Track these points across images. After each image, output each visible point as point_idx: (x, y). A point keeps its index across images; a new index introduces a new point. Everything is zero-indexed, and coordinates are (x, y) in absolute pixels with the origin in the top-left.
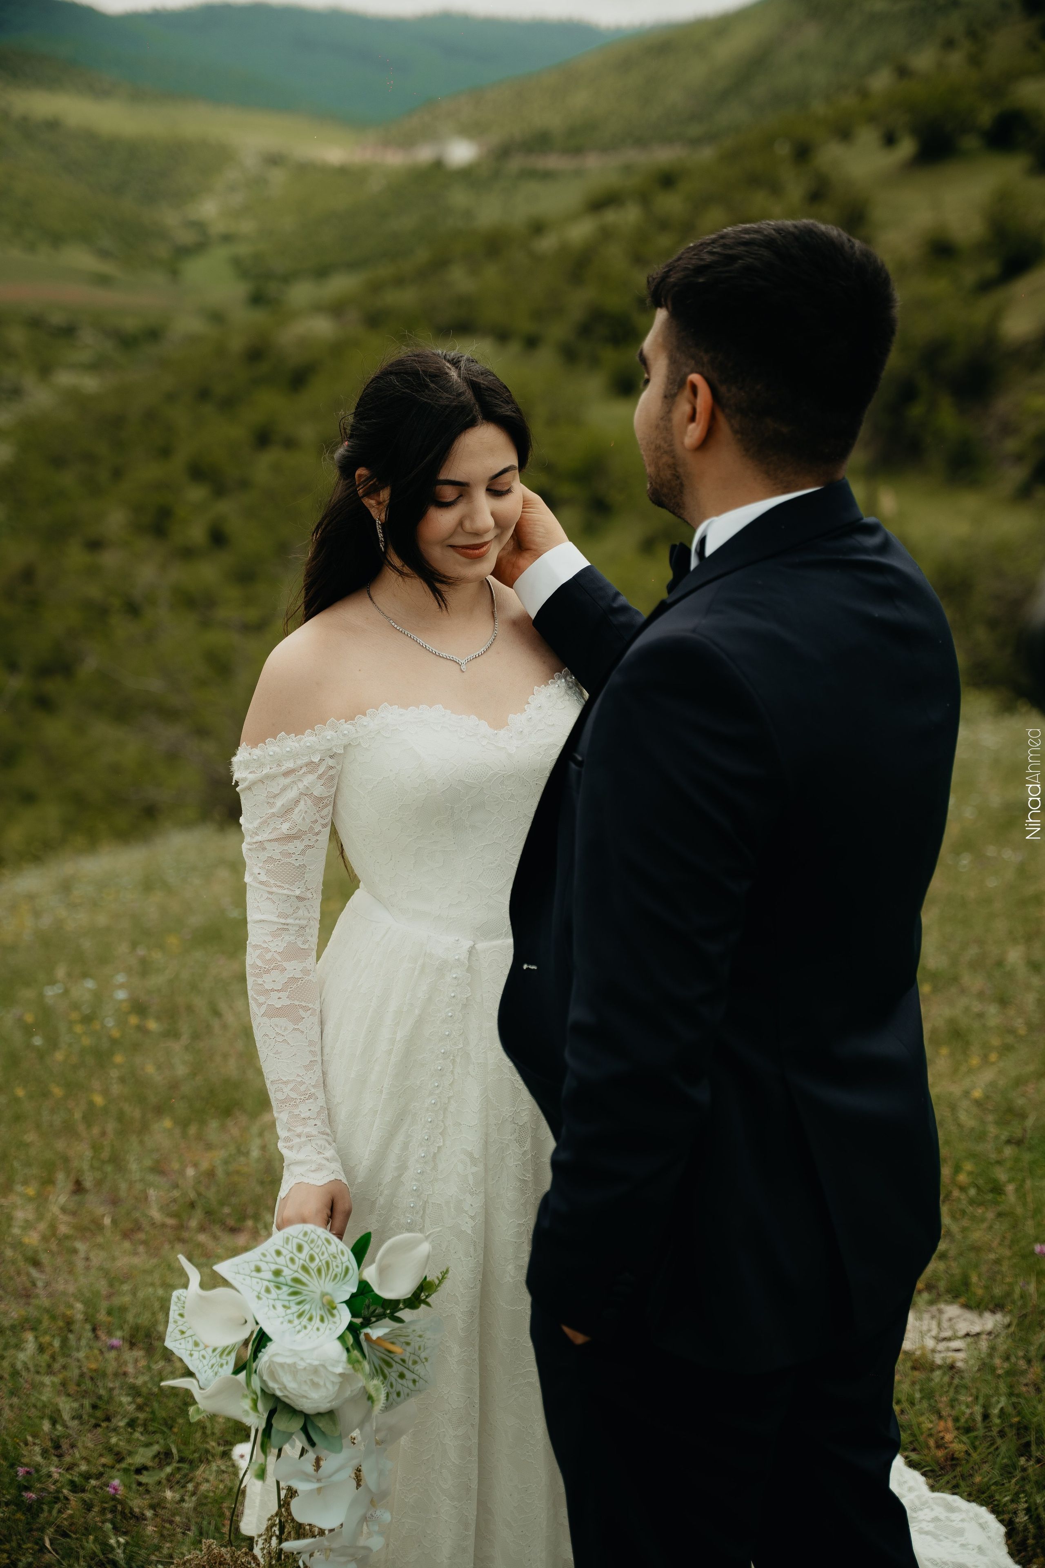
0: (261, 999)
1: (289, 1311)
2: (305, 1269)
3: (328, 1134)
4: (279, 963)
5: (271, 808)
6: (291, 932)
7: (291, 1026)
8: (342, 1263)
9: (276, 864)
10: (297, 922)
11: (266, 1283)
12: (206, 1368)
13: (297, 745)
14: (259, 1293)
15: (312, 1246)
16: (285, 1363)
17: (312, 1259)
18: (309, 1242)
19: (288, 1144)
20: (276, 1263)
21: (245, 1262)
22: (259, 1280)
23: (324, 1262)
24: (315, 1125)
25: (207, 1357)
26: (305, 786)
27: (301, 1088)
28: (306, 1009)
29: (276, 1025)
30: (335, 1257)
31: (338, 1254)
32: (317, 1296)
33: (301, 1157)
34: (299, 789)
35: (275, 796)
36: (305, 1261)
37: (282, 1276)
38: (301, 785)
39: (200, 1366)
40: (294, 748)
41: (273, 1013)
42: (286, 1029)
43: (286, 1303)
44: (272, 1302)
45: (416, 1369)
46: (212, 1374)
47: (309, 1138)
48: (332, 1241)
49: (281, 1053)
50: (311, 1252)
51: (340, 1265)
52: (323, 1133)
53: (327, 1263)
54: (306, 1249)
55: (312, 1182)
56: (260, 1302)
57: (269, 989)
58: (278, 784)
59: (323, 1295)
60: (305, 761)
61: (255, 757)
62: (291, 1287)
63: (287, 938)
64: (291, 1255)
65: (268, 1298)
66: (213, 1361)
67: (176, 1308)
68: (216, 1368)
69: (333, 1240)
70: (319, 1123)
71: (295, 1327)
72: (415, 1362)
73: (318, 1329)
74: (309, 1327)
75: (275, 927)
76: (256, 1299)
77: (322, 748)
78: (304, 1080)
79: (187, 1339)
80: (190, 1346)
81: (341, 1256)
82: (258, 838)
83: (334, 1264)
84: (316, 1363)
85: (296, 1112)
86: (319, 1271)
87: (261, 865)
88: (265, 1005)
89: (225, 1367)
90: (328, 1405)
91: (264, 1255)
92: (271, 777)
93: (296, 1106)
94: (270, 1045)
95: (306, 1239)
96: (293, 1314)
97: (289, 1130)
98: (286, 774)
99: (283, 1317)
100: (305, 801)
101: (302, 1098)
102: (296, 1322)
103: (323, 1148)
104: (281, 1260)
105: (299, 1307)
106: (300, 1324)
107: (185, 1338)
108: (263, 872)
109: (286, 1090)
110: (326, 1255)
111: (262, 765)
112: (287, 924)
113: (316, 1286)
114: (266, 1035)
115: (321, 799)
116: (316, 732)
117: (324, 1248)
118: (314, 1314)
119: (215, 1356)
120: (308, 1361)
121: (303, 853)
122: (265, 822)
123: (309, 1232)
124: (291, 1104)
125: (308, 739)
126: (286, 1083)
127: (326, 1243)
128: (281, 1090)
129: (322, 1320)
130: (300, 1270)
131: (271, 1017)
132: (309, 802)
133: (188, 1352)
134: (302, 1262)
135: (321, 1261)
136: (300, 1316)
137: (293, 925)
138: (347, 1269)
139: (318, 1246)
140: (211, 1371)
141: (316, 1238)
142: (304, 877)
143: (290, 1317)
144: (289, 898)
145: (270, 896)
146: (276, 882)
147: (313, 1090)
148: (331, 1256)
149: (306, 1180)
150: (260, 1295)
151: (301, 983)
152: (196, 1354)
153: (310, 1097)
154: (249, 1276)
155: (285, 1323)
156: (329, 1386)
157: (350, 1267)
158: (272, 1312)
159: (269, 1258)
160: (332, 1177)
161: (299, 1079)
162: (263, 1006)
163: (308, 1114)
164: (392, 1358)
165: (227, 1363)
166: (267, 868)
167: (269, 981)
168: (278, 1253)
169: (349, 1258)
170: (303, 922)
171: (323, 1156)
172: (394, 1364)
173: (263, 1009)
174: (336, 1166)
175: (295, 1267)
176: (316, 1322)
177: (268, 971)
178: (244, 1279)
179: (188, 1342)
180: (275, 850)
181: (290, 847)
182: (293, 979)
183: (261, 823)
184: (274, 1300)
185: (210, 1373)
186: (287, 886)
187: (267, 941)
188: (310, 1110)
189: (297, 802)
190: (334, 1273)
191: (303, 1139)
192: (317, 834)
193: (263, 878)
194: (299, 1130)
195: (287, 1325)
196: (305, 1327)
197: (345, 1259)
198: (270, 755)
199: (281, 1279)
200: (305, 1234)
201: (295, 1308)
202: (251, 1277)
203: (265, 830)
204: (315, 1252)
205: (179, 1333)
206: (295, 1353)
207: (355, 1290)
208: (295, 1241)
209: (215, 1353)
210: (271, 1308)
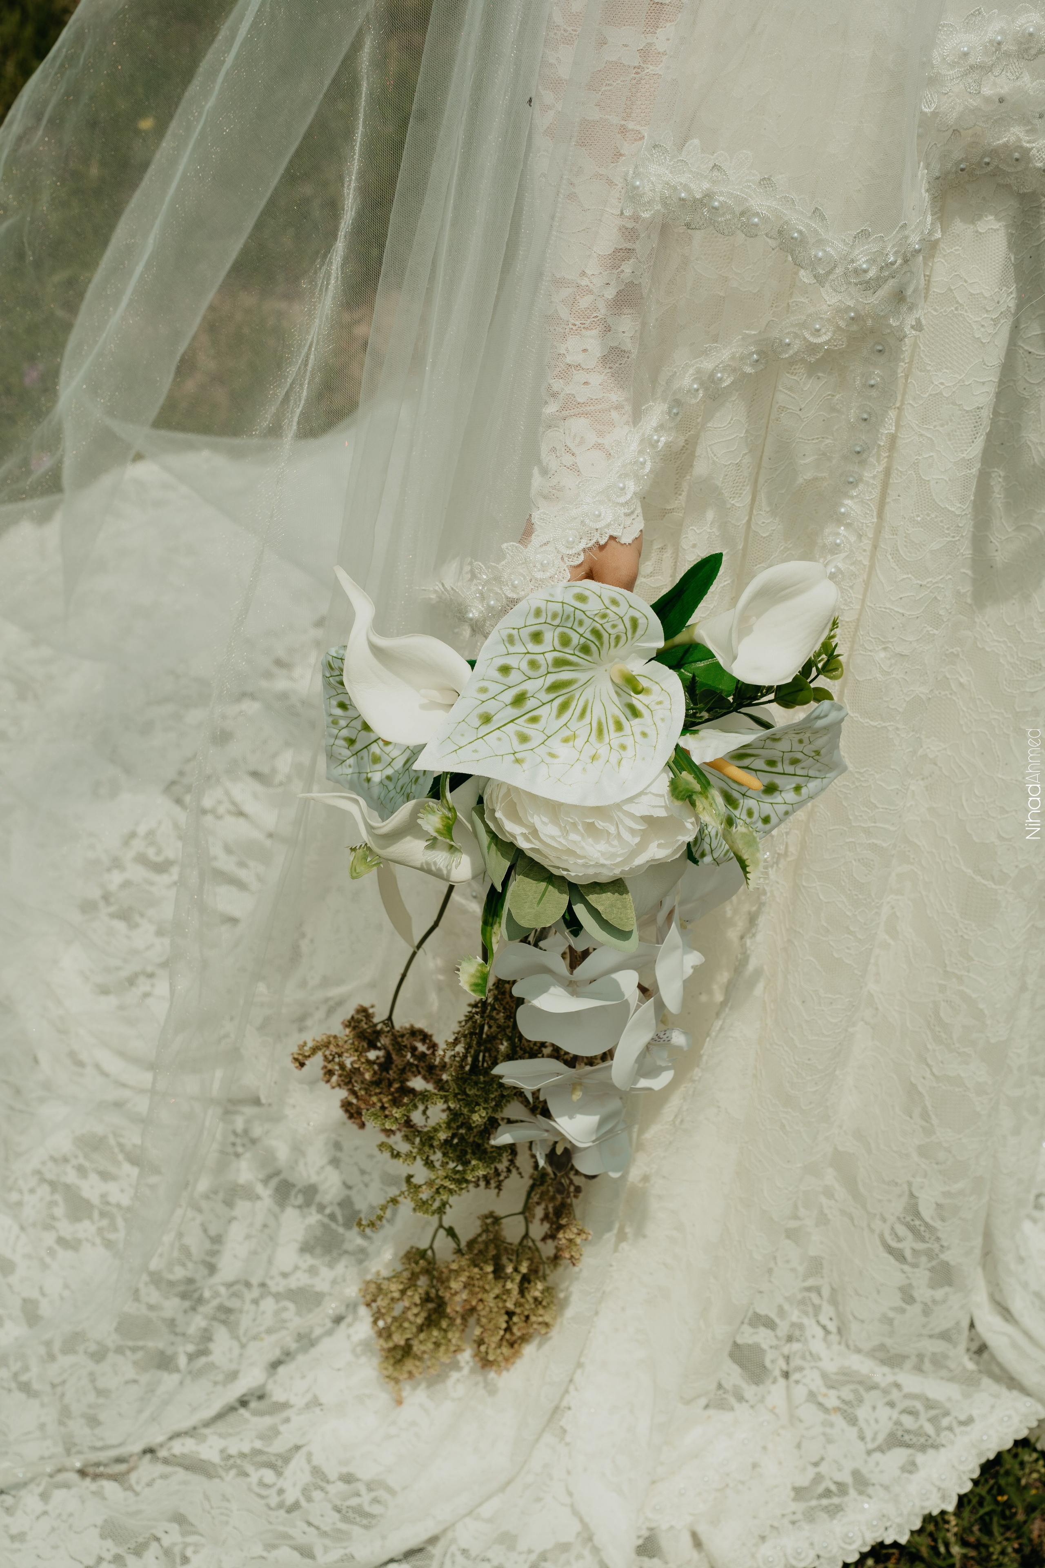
1: (579, 742)
2: (561, 661)
4: (595, 27)
11: (512, 728)
14: (512, 754)
20: (510, 688)
21: (457, 722)
23: (588, 635)
29: (564, 160)
30: (603, 615)
32: (601, 684)
36: (555, 651)
37: (530, 698)
43: (563, 732)
44: (544, 750)
49: (562, 219)
53: (595, 631)
59: (612, 676)
62: (554, 701)
64: (531, 659)
65: (533, 750)
74: (629, 742)
76: (517, 765)
81: (614, 608)
83: (608, 626)
102: (603, 750)
105: (586, 722)
117: (578, 612)
129: (635, 712)
130: (554, 669)
134: (550, 656)
135: (584, 636)
139: (566, 615)
148: (597, 617)
150: (516, 756)
151: (634, 79)
154: (476, 738)
157: (635, 613)
159: (494, 688)
175: (543, 671)
176: (632, 726)
182: (617, 68)
184: (543, 743)
190: (614, 642)
196: (623, 747)
197: (620, 607)
199: (530, 704)
202: (482, 738)
204: (565, 629)
208: (522, 631)
210: (549, 760)
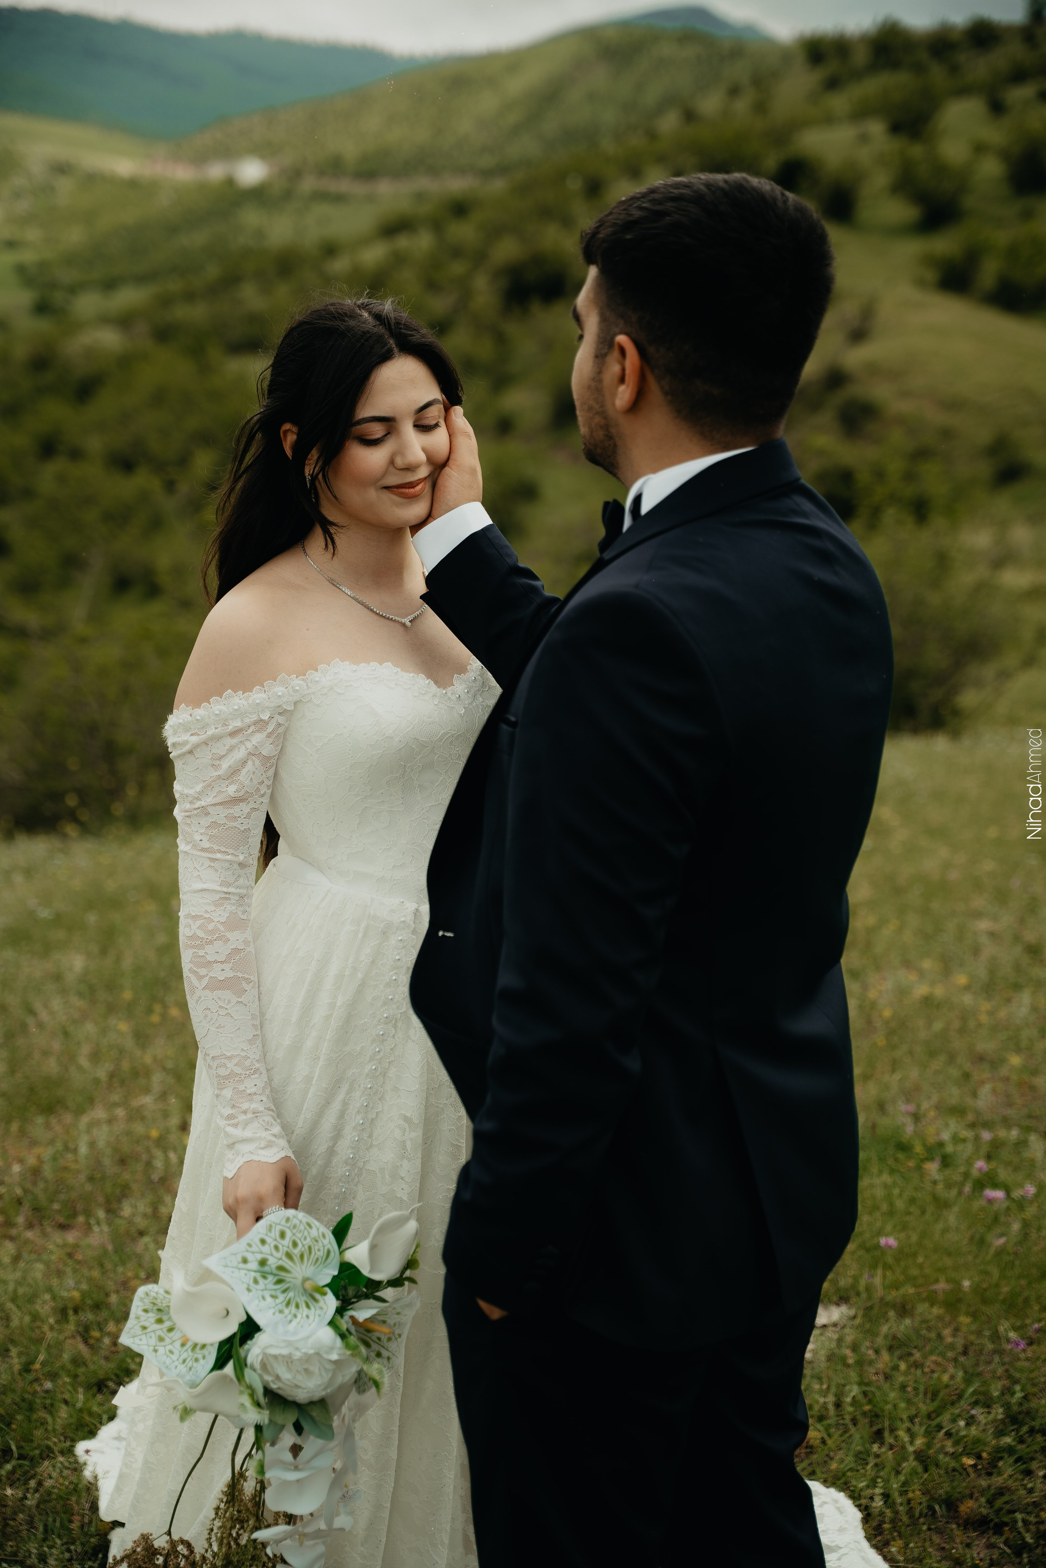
0: (203, 971)
1: (278, 1301)
2: (289, 1256)
3: (272, 1111)
4: (222, 934)
5: (216, 771)
6: (233, 901)
7: (234, 999)
8: (324, 1246)
9: (220, 829)
10: (238, 891)
11: (253, 1274)
12: (176, 1363)
13: (245, 703)
14: (249, 1285)
15: (294, 1231)
16: (280, 1355)
17: (295, 1244)
18: (291, 1227)
19: (232, 1122)
20: (261, 1253)
21: (232, 1254)
22: (246, 1272)
23: (306, 1247)
24: (262, 1101)
25: (176, 1352)
26: (253, 745)
27: (246, 1063)
28: (248, 981)
29: (219, 998)
30: (317, 1241)
31: (319, 1237)
32: (298, 1282)
33: (248, 1134)
34: (247, 749)
35: (221, 758)
36: (288, 1247)
37: (267, 1265)
38: (249, 745)
39: (168, 1361)
40: (241, 706)
41: (216, 985)
42: (229, 1002)
43: (273, 1293)
44: (260, 1293)
45: (389, 1346)
46: (185, 1369)
47: (256, 1115)
48: (312, 1225)
49: (224, 1027)
50: (294, 1238)
51: (322, 1249)
52: (269, 1109)
53: (310, 1248)
54: (289, 1234)
55: (264, 1159)
56: (251, 1294)
57: (211, 960)
58: (225, 745)
59: (305, 1280)
60: (252, 720)
61: (198, 718)
62: (276, 1275)
63: (229, 907)
64: (275, 1243)
65: (257, 1290)
66: (184, 1356)
67: (140, 1304)
68: (189, 1363)
69: (314, 1224)
70: (264, 1099)
71: (286, 1317)
72: (389, 1339)
73: (308, 1317)
74: (299, 1315)
75: (218, 897)
76: (247, 1292)
77: (272, 705)
78: (248, 1055)
79: (149, 1335)
80: (153, 1341)
81: (322, 1239)
82: (202, 803)
83: (316, 1248)
84: (311, 1351)
85: (242, 1088)
86: (302, 1256)
87: (203, 831)
88: (207, 978)
89: (202, 1361)
90: (323, 1393)
91: (249, 1245)
92: (217, 738)
93: (242, 1081)
94: (212, 1019)
95: (288, 1225)
96: (282, 1303)
97: (233, 1107)
98: (233, 734)
99: (274, 1307)
100: (253, 761)
101: (248, 1073)
102: (286, 1311)
103: (270, 1124)
104: (266, 1249)
105: (285, 1295)
106: (290, 1313)
107: (146, 1333)
108: (205, 838)
109: (230, 1065)
110: (308, 1239)
111: (205, 726)
112: (229, 893)
113: (299, 1272)
114: (207, 1009)
115: (269, 758)
116: (266, 689)
117: (306, 1233)
118: (299, 1301)
119: (187, 1350)
120: (303, 1351)
121: (248, 816)
122: (209, 785)
123: (291, 1217)
124: (236, 1079)
125: (257, 696)
126: (229, 1058)
127: (308, 1228)
128: (225, 1065)
129: (308, 1306)
130: (284, 1258)
131: (213, 990)
132: (257, 762)
133: (152, 1348)
134: (285, 1249)
135: (303, 1246)
136: (288, 1304)
137: (234, 894)
138: (329, 1252)
139: (300, 1231)
140: (183, 1366)
141: (298, 1223)
142: (248, 842)
143: (280, 1307)
144: (231, 866)
145: (212, 864)
146: (219, 848)
147: (258, 1065)
148: (313, 1241)
149: (256, 1158)
150: (250, 1288)
151: (243, 954)
152: (161, 1350)
153: (255, 1072)
154: (236, 1268)
155: (277, 1313)
156: (324, 1373)
157: (332, 1250)
158: (263, 1304)
159: (254, 1248)
160: (282, 1154)
161: (244, 1054)
162: (205, 978)
163: (254, 1090)
164: (370, 1338)
165: (204, 1357)
166: (210, 834)
167: (215, 951)
168: (263, 1242)
169: (330, 1240)
170: (243, 891)
171: (271, 1132)
172: (372, 1343)
173: (205, 982)
174: (283, 1142)
175: (278, 1255)
176: (304, 1310)
177: (210, 942)
178: (233, 1272)
179: (151, 1337)
180: (220, 815)
181: (236, 810)
182: (236, 951)
183: (205, 787)
184: (262, 1290)
185: (182, 1368)
186: (231, 851)
187: (209, 911)
188: (256, 1085)
189: (244, 763)
190: (316, 1257)
191: (250, 1115)
192: (263, 796)
193: (206, 844)
194: (245, 1106)
195: (279, 1316)
196: (295, 1316)
197: (326, 1242)
198: (216, 715)
199: (266, 1269)
200: (288, 1220)
201: (281, 1297)
202: (239, 1269)
203: (209, 794)
204: (298, 1238)
205: (140, 1329)
206: (289, 1344)
207: (336, 1273)
208: (279, 1228)
209: (185, 1348)
210: (261, 1298)
